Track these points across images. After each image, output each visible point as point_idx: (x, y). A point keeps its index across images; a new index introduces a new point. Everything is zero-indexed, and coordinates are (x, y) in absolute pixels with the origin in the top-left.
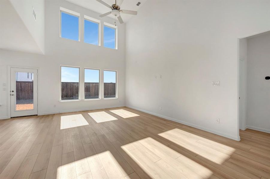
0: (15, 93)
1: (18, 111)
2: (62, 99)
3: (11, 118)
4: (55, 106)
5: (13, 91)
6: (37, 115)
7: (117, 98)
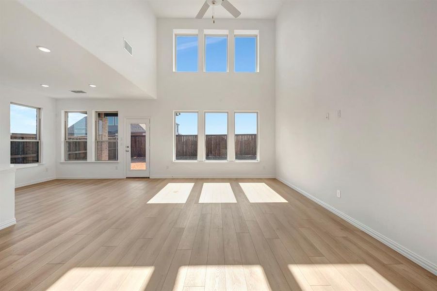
0: (130, 149)
1: (133, 170)
2: (177, 158)
3: (127, 178)
4: (168, 167)
5: (128, 147)
6: (149, 178)
7: (259, 160)
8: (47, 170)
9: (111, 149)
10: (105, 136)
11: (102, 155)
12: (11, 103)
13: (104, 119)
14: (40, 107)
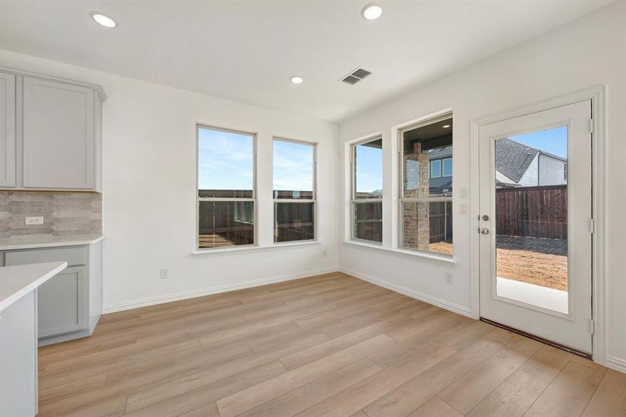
0: (491, 225)
5: (486, 218)
8: (325, 254)
9: (434, 215)
10: (423, 190)
11: (417, 229)
12: (275, 138)
13: (420, 155)
14: (316, 141)
